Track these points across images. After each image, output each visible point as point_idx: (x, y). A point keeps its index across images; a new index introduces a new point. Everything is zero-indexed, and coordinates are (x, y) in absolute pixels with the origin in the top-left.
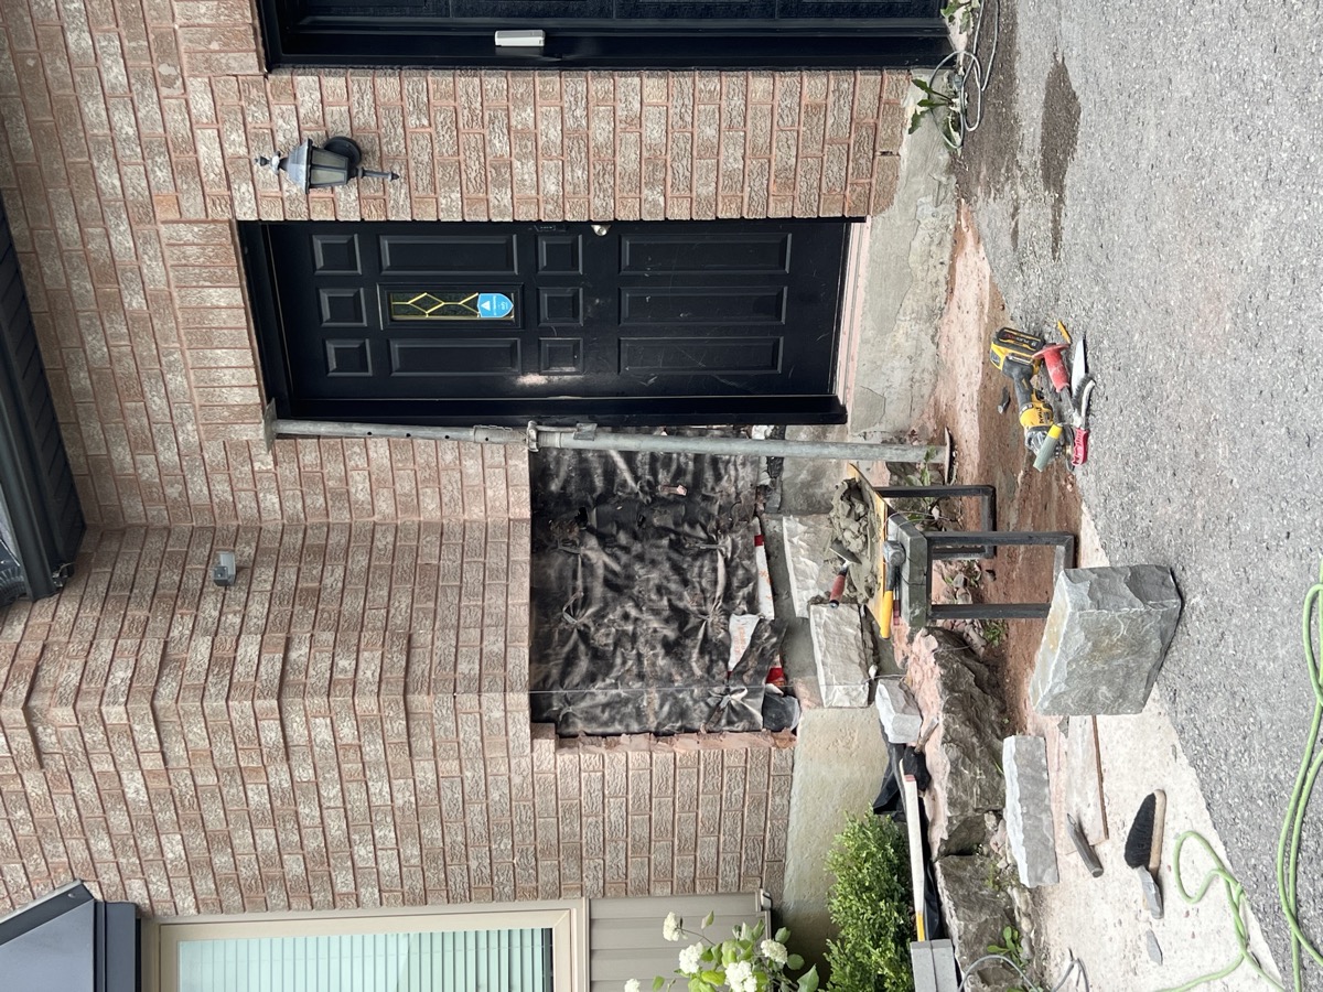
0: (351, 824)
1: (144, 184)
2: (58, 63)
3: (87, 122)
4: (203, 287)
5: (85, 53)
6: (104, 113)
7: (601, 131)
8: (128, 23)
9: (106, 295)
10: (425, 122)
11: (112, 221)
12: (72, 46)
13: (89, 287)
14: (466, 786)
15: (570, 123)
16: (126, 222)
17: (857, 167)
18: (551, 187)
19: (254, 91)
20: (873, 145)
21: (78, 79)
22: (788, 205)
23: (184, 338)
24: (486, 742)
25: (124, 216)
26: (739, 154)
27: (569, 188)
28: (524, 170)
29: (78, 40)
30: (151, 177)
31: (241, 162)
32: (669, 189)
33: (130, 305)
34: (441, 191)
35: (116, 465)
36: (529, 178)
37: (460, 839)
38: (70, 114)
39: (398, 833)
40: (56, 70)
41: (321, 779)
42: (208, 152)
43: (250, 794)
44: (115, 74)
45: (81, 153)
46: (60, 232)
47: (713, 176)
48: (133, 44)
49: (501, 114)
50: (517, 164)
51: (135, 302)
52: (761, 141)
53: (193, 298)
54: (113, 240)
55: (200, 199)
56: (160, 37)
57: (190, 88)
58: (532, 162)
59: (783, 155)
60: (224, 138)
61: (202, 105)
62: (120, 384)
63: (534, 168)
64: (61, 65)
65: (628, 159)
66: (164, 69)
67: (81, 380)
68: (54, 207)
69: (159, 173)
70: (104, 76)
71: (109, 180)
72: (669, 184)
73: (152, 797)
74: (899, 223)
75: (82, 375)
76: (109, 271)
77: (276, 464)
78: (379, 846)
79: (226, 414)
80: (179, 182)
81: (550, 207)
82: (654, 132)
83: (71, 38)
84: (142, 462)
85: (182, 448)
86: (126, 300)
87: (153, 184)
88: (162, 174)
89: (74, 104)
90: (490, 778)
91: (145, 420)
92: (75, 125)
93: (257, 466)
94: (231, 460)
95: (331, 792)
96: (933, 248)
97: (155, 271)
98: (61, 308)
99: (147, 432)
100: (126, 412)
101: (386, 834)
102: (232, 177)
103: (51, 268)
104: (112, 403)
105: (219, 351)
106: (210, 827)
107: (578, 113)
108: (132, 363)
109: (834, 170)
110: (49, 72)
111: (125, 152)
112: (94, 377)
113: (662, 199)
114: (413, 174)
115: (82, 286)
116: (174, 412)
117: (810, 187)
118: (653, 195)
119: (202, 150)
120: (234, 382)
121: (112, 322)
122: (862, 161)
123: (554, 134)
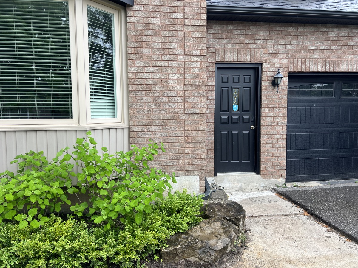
0: (162, 68)
1: (270, 48)
2: (291, 38)
3: (281, 41)
4: (251, 55)
5: (293, 43)
6: (282, 44)
7: (278, 128)
8: (297, 51)
9: (248, 37)
10: (280, 98)
11: (263, 41)
12: (294, 41)
13: (250, 34)
14: (175, 98)
15: (279, 122)
16: (262, 43)
17: (270, 172)
18: (268, 119)
19: (286, 70)
20: (274, 174)
21: (288, 41)
22: (263, 161)
23: (240, 49)
24: (190, 103)
25: (264, 43)
26: (273, 151)
27: (268, 122)
28: (271, 114)
29: (295, 42)
30: (271, 50)
31: (273, 66)
32: (267, 140)
33: (246, 40)
34: (268, 100)
35: (209, 30)
36: (269, 115)
37: (155, 95)
38: (282, 38)
39: (158, 79)
40: (290, 37)
41: (179, 62)
42: (275, 60)
43: (174, 44)
44: (289, 47)
45: (275, 38)
46: (261, 31)
47: (269, 147)
48: (294, 51)
49: (281, 111)
50: (272, 113)
51: (247, 41)
52: (275, 155)
53: (248, 53)
54: (259, 40)
55: (267, 57)
56: (295, 56)
57: (286, 59)
58: (273, 116)
59: (273, 159)
60: (278, 63)
61: (284, 61)
62: (229, 35)
63: (271, 116)
64: (291, 39)
65: (273, 132)
66: (290, 56)
67: (230, 28)
68: (266, 31)
69: (272, 51)
70: (289, 45)
71: (270, 42)
72: (268, 140)
73: (174, 19)
74: (260, 180)
75: (231, 28)
76: (253, 38)
77: (209, 62)
78: (153, 74)
79: (223, 54)
80: (270, 54)
81: (264, 119)
82: (277, 137)
83: (295, 41)
84: (210, 35)
85: (214, 44)
86: (247, 40)
87: (270, 50)
88: (271, 52)
89: (284, 39)
90: (177, 104)
91: (221, 38)
92: (281, 38)
93: (209, 58)
94: (211, 53)
95: (174, 64)
96: (255, 187)
97: (253, 46)
98: (246, 27)
99: (218, 38)
100: (223, 35)
101: (158, 76)
102: (271, 64)
103: (254, 28)
104: (225, 32)
105: (237, 55)
106: (162, 32)
107: (281, 124)
108: (234, 38)
109: (269, 168)
110: (290, 36)
111: (276, 46)
112: (231, 30)
113: (265, 138)
114: (271, 95)
115: (250, 32)
116: (222, 44)
117: (267, 164)
118: (266, 137)
119: (276, 59)
120: (230, 57)
121: (243, 36)
122: (271, 173)
123: (277, 120)
